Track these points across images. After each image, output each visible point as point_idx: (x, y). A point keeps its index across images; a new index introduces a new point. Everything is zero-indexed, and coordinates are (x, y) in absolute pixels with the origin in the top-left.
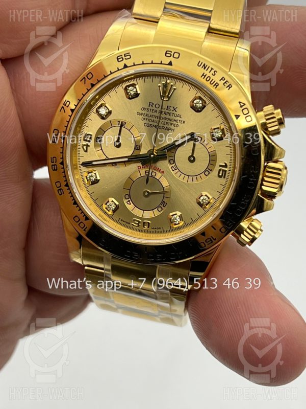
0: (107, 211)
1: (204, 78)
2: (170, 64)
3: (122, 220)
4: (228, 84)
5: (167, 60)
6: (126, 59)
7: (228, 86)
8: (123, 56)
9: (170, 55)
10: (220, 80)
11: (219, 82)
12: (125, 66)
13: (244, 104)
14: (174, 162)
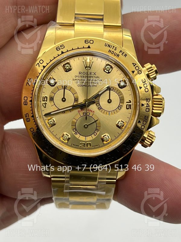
0: (64, 141)
1: (110, 52)
2: (89, 47)
3: (73, 145)
4: (125, 54)
5: (87, 46)
6: (62, 48)
7: (125, 55)
8: (60, 47)
9: (87, 42)
10: (120, 52)
11: (119, 54)
12: (62, 53)
13: (136, 64)
14: (99, 104)
